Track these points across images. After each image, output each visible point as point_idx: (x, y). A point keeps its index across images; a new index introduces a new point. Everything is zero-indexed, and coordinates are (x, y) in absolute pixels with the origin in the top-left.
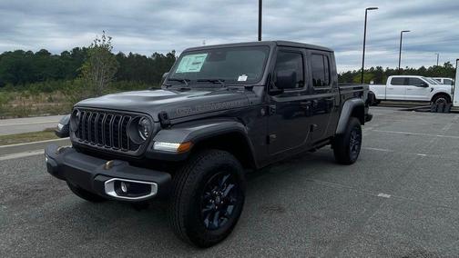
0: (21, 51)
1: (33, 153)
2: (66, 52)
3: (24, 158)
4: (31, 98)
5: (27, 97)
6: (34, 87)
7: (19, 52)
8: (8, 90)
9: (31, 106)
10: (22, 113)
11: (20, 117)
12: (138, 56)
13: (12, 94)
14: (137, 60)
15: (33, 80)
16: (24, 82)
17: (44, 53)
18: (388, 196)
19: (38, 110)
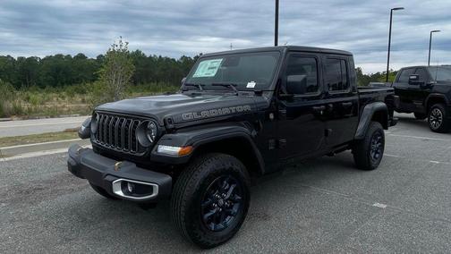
0: (61, 56)
1: (47, 153)
2: (101, 56)
3: (38, 158)
4: (66, 99)
5: (63, 98)
6: (70, 88)
7: (59, 56)
8: (48, 92)
9: (64, 107)
10: (54, 114)
11: (52, 117)
12: (168, 59)
13: (51, 95)
14: (166, 64)
15: (70, 83)
16: (63, 84)
17: (81, 57)
18: (385, 206)
19: (69, 110)
